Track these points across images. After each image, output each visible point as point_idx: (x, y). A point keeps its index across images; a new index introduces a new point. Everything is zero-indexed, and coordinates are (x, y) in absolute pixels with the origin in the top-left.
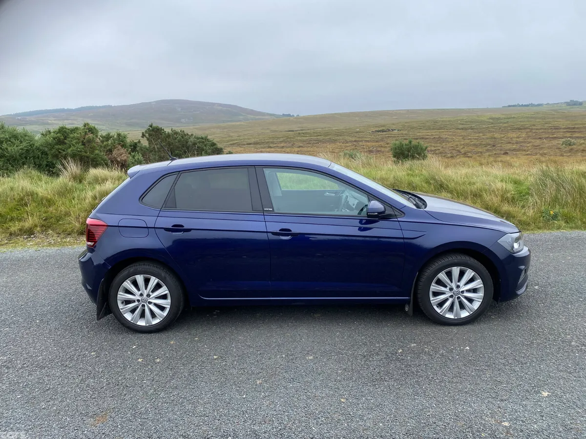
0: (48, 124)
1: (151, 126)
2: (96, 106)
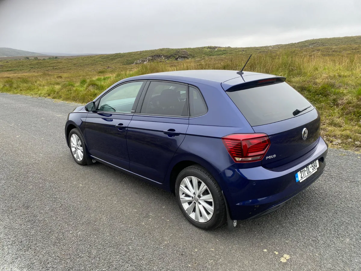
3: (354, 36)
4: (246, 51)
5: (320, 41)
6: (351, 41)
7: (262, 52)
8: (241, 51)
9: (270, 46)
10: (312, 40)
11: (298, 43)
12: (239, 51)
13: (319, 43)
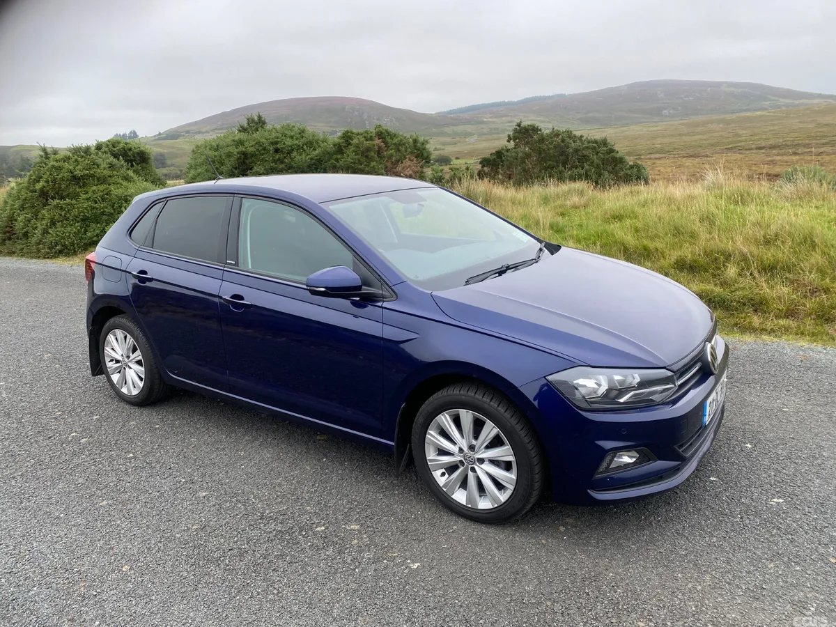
0: (482, 122)
1: (519, 125)
2: (544, 96)
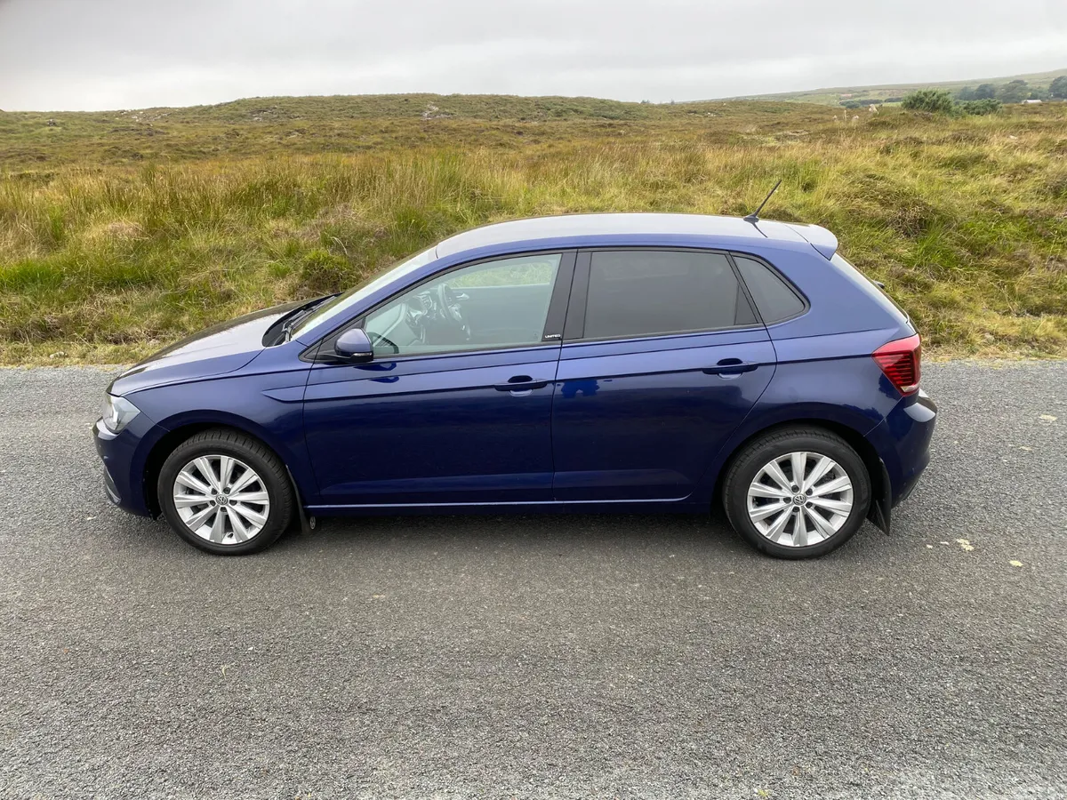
3: (355, 94)
4: (63, 124)
5: (276, 104)
6: (351, 108)
7: (123, 130)
8: (45, 125)
9: (134, 112)
10: (256, 101)
11: (218, 106)
12: (38, 123)
13: (275, 108)
